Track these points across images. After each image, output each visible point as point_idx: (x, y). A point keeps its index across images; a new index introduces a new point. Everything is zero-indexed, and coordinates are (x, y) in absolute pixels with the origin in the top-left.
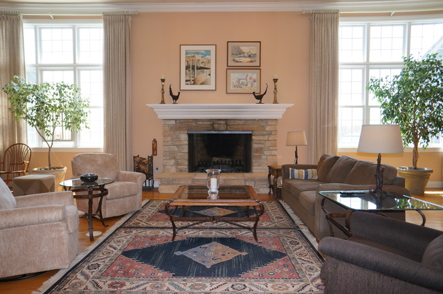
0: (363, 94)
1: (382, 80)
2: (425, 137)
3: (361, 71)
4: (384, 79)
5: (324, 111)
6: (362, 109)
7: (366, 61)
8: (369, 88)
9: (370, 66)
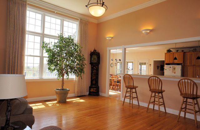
0: (40, 50)
1: (49, 44)
2: (67, 73)
3: (40, 37)
4: (50, 44)
5: (15, 57)
6: (39, 58)
7: (42, 33)
8: (43, 47)
9: (44, 36)
